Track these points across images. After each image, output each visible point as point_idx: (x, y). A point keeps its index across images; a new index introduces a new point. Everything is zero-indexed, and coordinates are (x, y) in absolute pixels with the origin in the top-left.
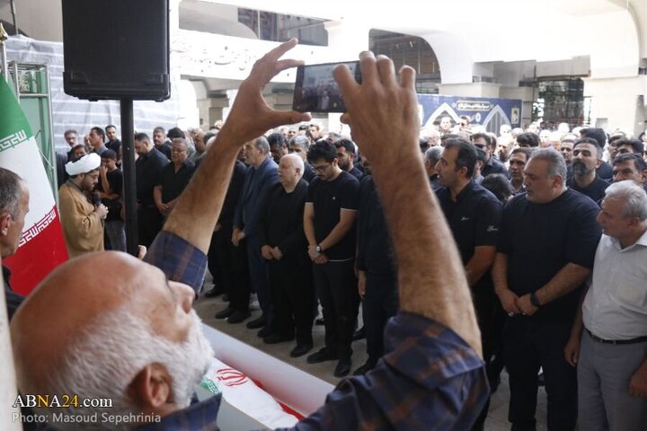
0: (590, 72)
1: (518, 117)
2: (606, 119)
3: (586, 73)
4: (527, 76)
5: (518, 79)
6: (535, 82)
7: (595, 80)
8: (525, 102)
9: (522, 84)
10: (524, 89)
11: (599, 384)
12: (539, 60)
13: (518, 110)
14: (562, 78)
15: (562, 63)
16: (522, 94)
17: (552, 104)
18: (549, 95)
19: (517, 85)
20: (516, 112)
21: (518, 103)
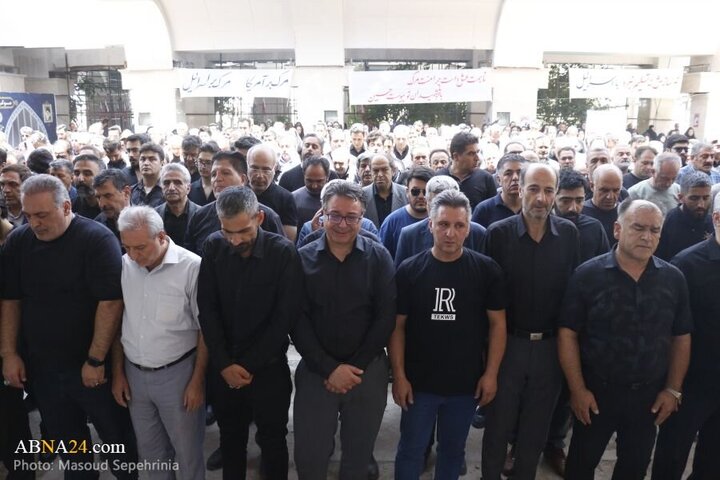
0: (126, 63)
1: (51, 114)
2: (148, 114)
3: (122, 64)
4: (57, 66)
5: (48, 69)
6: (68, 73)
7: (132, 71)
8: (59, 97)
9: (52, 75)
10: (55, 81)
11: (157, 410)
12: (68, 47)
13: (50, 106)
14: (100, 68)
15: (96, 52)
16: (54, 87)
17: (92, 97)
18: (88, 86)
19: (48, 76)
20: (48, 109)
21: (50, 98)
